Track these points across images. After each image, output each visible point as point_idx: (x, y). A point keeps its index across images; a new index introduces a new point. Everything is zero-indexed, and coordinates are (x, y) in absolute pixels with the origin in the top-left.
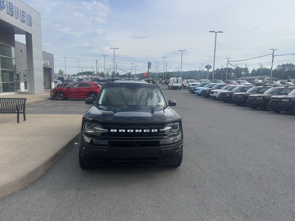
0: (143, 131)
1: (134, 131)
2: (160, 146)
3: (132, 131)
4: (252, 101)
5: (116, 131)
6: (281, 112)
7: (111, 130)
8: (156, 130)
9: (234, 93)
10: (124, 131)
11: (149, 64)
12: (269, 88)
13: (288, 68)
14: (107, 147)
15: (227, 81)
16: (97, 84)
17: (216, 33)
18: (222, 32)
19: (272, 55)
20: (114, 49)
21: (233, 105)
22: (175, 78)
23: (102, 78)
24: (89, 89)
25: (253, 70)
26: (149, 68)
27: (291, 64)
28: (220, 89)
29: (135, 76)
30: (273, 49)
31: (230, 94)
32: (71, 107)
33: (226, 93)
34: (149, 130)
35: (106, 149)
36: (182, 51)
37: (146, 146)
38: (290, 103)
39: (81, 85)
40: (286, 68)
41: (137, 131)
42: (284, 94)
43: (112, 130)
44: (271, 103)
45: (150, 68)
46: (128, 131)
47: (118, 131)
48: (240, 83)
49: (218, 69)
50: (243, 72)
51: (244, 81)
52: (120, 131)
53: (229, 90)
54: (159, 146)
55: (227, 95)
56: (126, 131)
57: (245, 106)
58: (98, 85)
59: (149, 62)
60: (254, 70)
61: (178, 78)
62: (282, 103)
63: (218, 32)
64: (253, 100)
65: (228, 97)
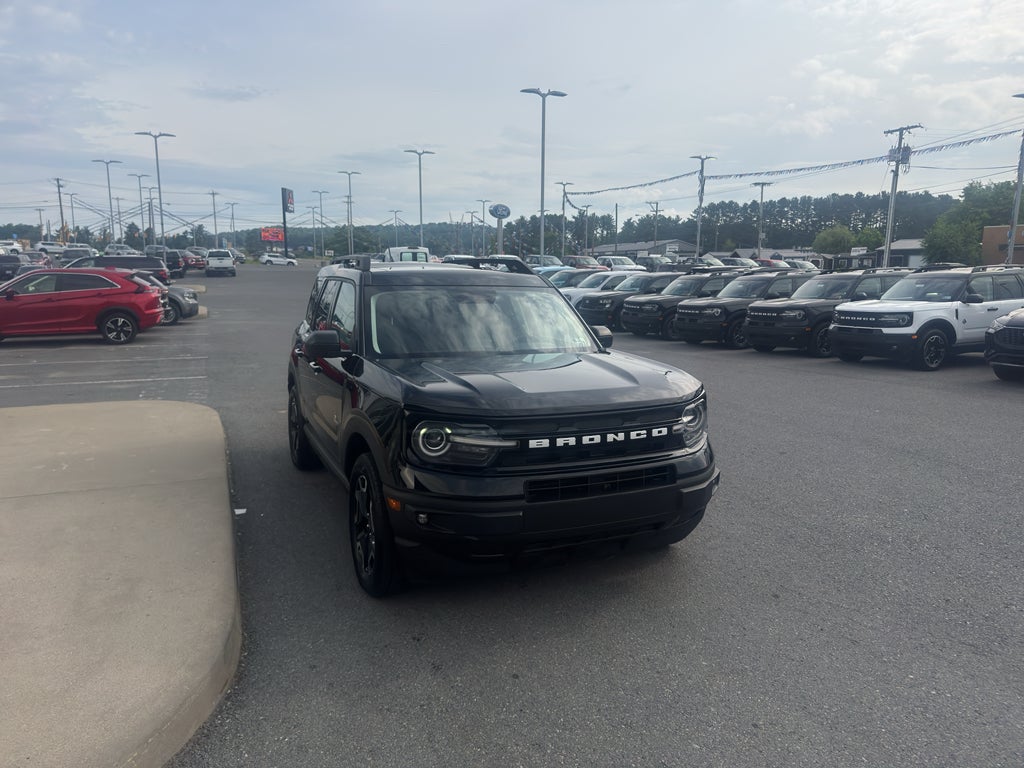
0: (627, 436)
1: (604, 438)
2: (679, 482)
3: (597, 439)
4: (691, 320)
5: (545, 443)
6: (777, 349)
7: (531, 441)
8: (665, 431)
9: (627, 299)
10: (572, 441)
11: (287, 198)
12: (728, 280)
13: (723, 215)
14: (523, 502)
15: (571, 261)
16: (132, 276)
17: (544, 96)
18: (563, 95)
19: (697, 174)
20: (156, 137)
21: (625, 336)
22: (405, 249)
23: (136, 253)
24: (99, 295)
25: (626, 224)
26: (285, 209)
27: (731, 202)
28: (575, 286)
29: (225, 241)
30: (700, 158)
31: (612, 304)
32: (53, 375)
33: (600, 298)
34: (645, 432)
35: (518, 509)
36: (420, 154)
37: (637, 484)
38: (806, 322)
39: (62, 281)
40: (718, 215)
41: (610, 437)
42: (778, 297)
43: (533, 444)
44: (750, 323)
45: (291, 212)
46: (584, 442)
47: (553, 442)
48: (609, 265)
49: (522, 218)
50: (599, 231)
51: (620, 260)
52: (560, 442)
53: (604, 289)
54: (675, 482)
55: (605, 304)
56: (579, 440)
57: (665, 338)
58: (137, 279)
59: (284, 190)
60: (629, 224)
61: (415, 251)
62: (785, 324)
63: (550, 93)
64: (693, 318)
65: (608, 312)
